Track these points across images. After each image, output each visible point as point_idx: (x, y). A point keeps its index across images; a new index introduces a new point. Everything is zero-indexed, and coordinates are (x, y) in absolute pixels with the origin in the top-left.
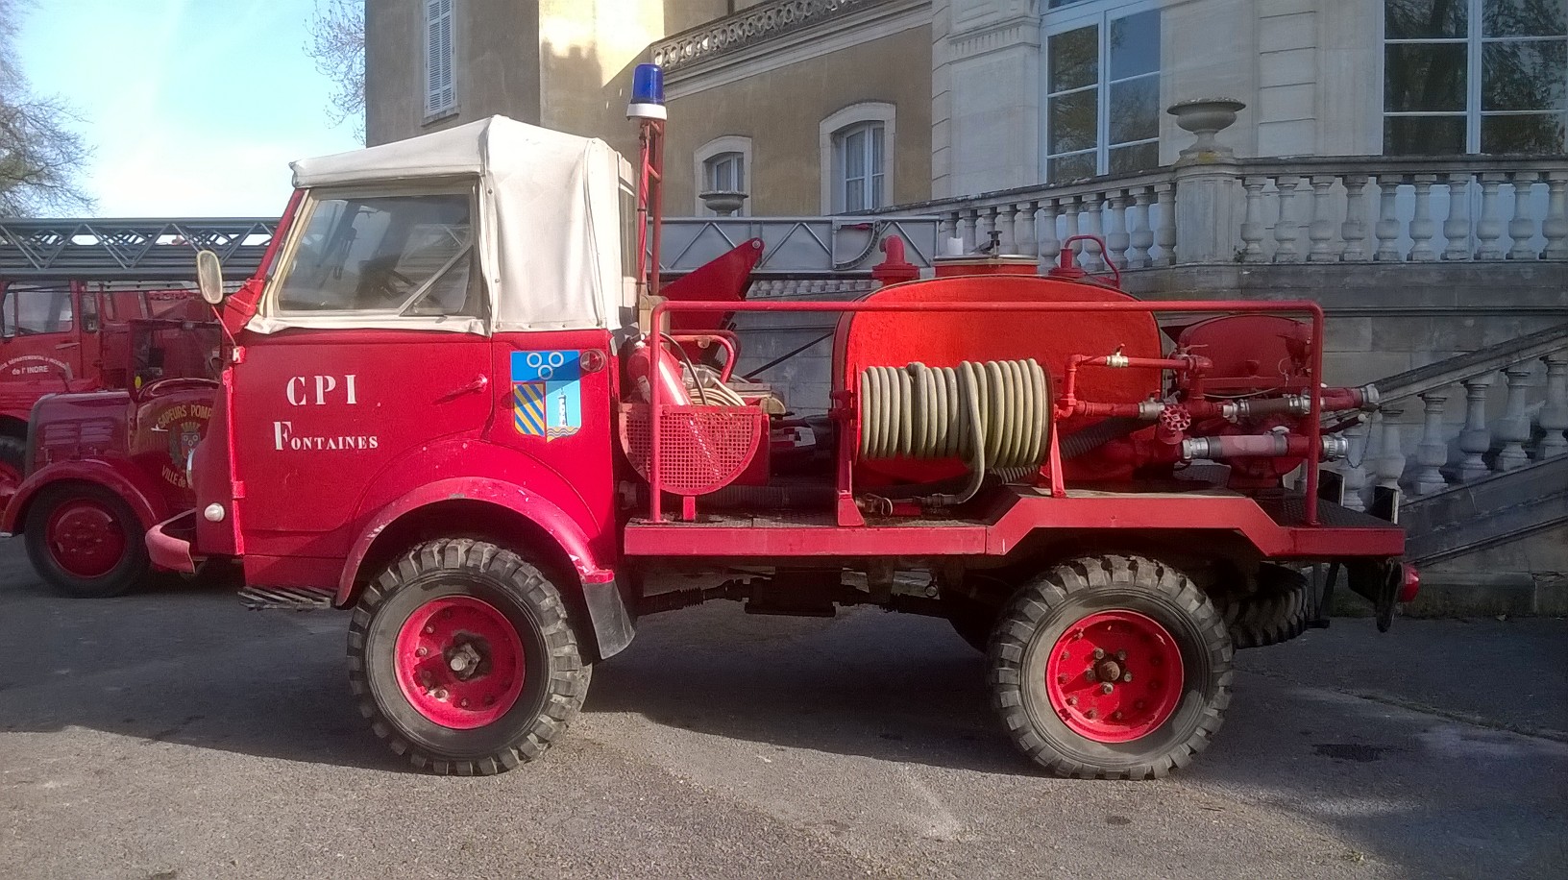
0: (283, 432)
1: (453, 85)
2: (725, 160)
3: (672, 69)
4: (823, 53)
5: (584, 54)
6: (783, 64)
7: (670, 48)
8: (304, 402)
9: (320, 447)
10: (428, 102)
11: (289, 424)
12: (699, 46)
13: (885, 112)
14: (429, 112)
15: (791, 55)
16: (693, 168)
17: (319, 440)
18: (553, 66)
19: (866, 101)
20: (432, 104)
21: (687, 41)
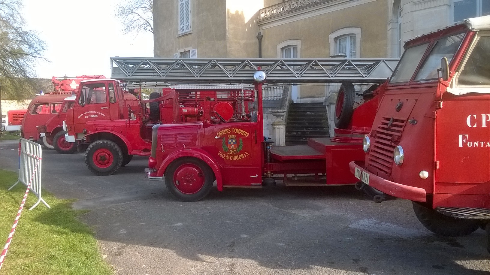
0: (463, 139)
1: (190, 23)
2: (289, 48)
3: (268, 18)
4: (331, 11)
5: (240, 13)
6: (315, 15)
7: (268, 11)
8: (475, 126)
9: (482, 146)
10: (180, 29)
11: (467, 136)
12: (279, 10)
13: (357, 31)
14: (180, 33)
15: (318, 12)
16: (276, 51)
17: (482, 143)
18: (230, 16)
19: (349, 27)
20: (181, 30)
21: (274, 9)
